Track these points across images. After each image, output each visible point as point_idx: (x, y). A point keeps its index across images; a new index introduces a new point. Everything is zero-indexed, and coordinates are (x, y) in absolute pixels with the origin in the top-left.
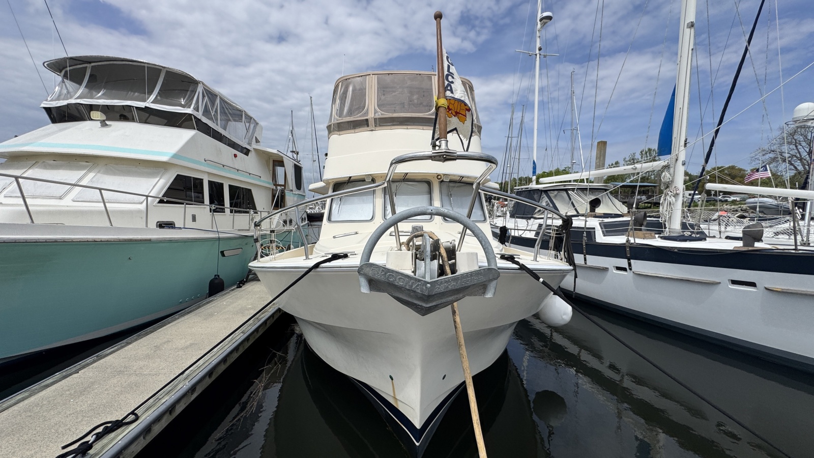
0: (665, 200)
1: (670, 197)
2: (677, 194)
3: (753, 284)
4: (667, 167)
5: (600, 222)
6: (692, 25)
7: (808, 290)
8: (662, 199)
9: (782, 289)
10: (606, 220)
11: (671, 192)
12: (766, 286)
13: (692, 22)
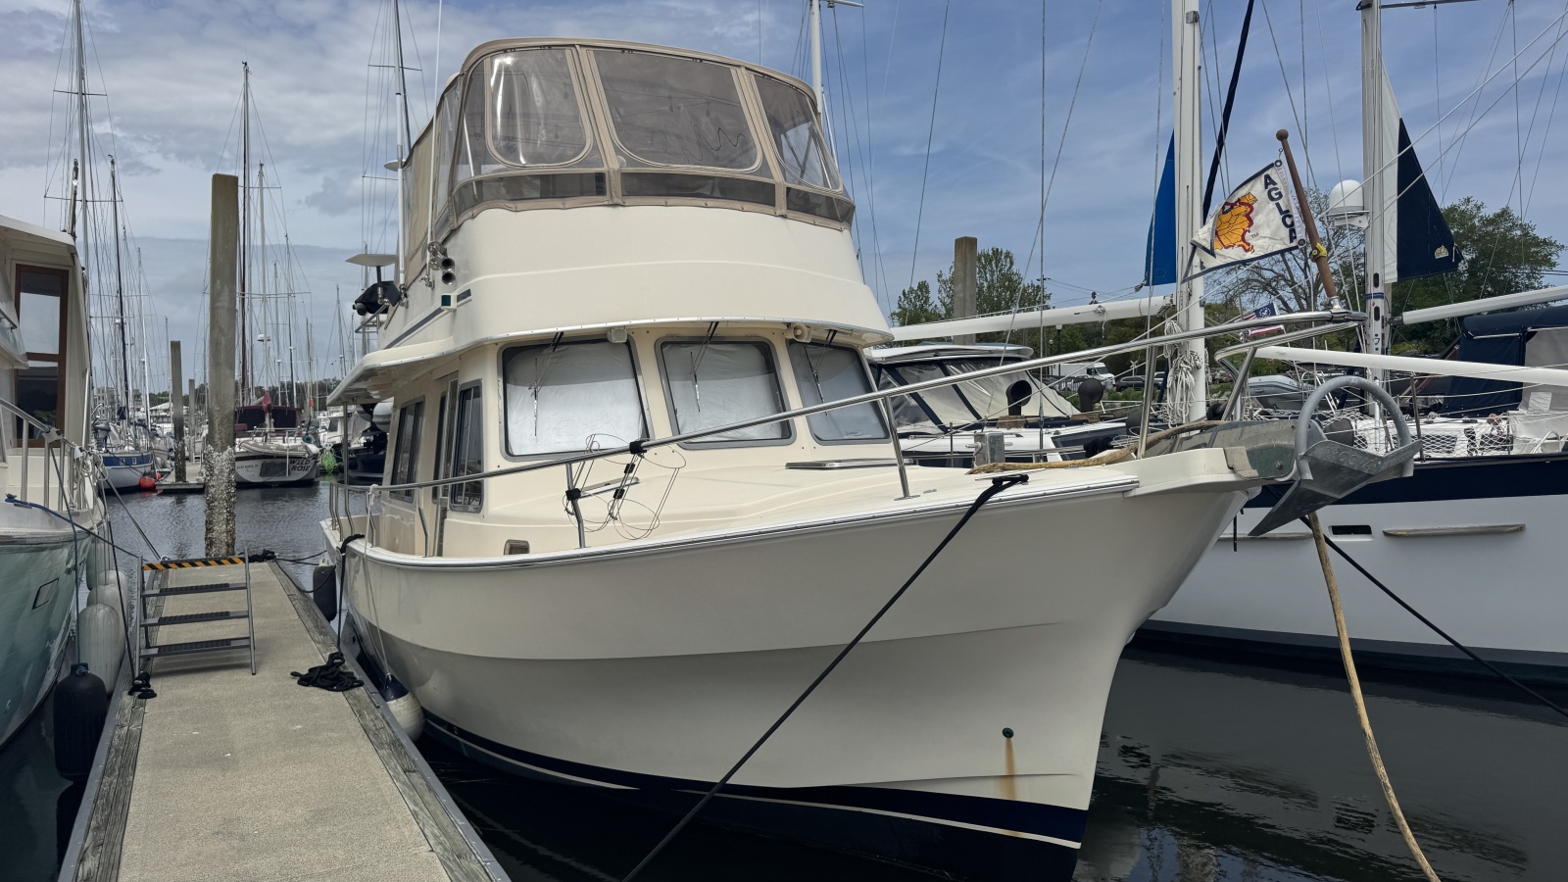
0: (1177, 381)
1: (1186, 374)
2: (1198, 368)
3: (1365, 530)
4: (1170, 310)
5: (1052, 436)
6: (1195, 18)
7: (1442, 527)
8: (1170, 379)
9: (1408, 531)
10: (1065, 431)
11: (1186, 363)
12: (1385, 530)
13: (1195, 12)
